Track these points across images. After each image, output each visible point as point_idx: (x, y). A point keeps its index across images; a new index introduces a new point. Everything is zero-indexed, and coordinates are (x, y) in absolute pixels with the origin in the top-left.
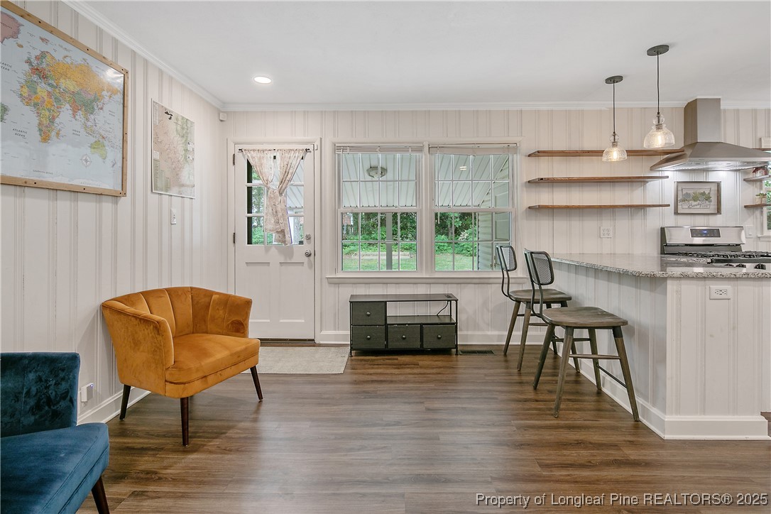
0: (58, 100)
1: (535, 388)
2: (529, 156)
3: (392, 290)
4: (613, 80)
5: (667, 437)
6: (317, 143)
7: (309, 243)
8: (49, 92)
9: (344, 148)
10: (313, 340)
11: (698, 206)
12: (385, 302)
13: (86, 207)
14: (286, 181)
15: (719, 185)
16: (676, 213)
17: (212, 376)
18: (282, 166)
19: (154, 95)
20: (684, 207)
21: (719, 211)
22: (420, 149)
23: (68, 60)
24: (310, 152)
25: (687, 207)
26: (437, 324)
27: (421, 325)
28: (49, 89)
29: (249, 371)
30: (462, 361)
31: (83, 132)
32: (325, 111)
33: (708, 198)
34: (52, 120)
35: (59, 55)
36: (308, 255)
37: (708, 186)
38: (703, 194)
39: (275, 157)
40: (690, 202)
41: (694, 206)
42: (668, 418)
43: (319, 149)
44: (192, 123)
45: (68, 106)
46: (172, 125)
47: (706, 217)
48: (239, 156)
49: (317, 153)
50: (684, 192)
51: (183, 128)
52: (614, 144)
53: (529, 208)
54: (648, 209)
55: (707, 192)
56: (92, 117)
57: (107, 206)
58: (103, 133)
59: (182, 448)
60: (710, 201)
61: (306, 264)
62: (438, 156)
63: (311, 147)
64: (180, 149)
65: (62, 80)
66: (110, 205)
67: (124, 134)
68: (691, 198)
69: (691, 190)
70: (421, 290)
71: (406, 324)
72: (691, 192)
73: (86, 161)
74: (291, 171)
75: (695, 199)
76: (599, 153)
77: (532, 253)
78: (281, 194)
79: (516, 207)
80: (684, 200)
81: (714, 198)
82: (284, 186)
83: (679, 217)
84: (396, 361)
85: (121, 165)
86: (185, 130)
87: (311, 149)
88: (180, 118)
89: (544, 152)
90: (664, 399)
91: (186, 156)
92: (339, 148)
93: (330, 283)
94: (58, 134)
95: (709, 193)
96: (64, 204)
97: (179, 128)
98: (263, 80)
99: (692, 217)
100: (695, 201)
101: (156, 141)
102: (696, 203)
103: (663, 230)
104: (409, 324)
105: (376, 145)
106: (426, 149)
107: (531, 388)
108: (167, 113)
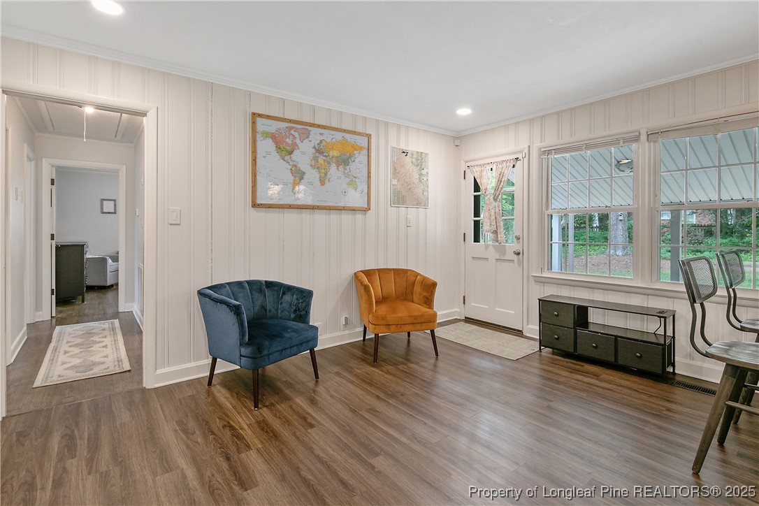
0: (329, 163)
3: (599, 296)
6: (526, 151)
7: (519, 243)
8: (324, 160)
9: (549, 152)
10: (521, 331)
13: (346, 218)
14: (500, 189)
17: (394, 326)
18: (497, 175)
19: (393, 143)
22: (636, 139)
23: (334, 140)
24: (520, 160)
26: (637, 340)
27: (616, 337)
28: (324, 158)
29: (429, 332)
30: (680, 394)
31: (343, 177)
34: (326, 174)
35: (329, 140)
36: (518, 254)
39: (492, 169)
43: (527, 156)
44: (426, 154)
45: (334, 165)
46: (408, 159)
48: (468, 172)
49: (526, 160)
51: (418, 160)
56: (348, 167)
57: (359, 216)
58: (354, 175)
59: (372, 364)
61: (515, 262)
63: (520, 156)
64: (416, 175)
65: (331, 152)
66: (361, 216)
67: (369, 173)
70: (636, 301)
71: (598, 333)
73: (345, 192)
74: (503, 180)
78: (495, 200)
82: (498, 194)
84: (579, 367)
85: (367, 192)
86: (420, 160)
87: (520, 158)
88: (415, 154)
91: (420, 179)
92: (544, 153)
93: (536, 281)
94: (329, 180)
96: (334, 216)
97: (414, 160)
98: (464, 112)
101: (395, 173)
104: (601, 333)
105: (582, 143)
106: (644, 137)
108: (404, 152)
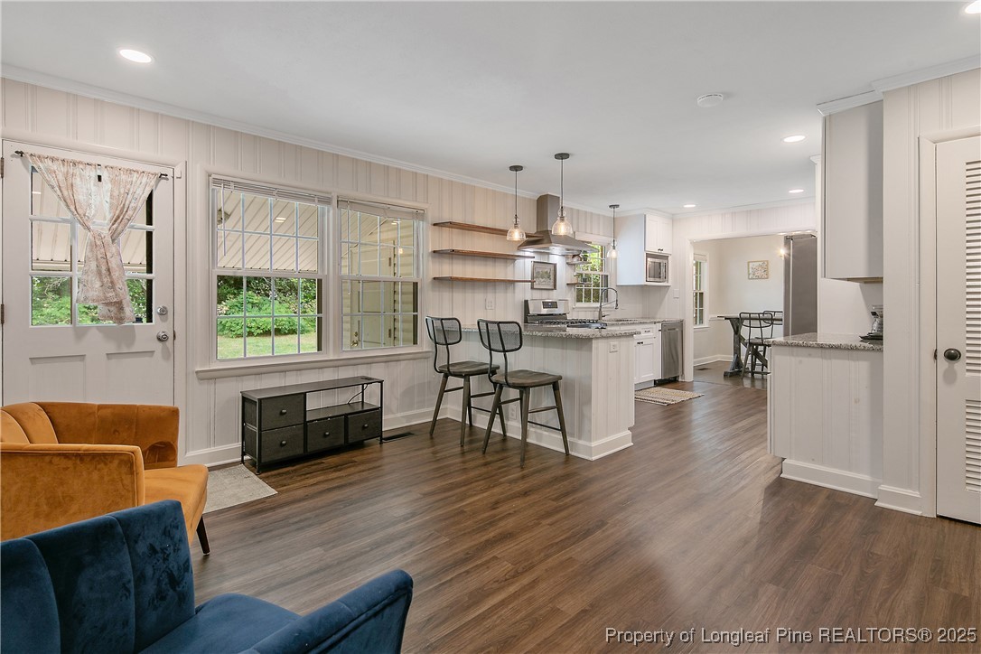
1: (484, 453)
2: (435, 225)
4: (516, 168)
5: (594, 458)
6: (180, 168)
7: (165, 320)
9: (226, 183)
11: (544, 283)
12: (305, 394)
14: (125, 221)
15: (555, 265)
16: (532, 288)
18: (116, 194)
21: (555, 288)
22: (327, 201)
24: (167, 179)
25: (538, 283)
26: (362, 412)
27: (346, 415)
30: (387, 449)
32: (193, 122)
33: (549, 277)
36: (162, 339)
37: (550, 267)
38: (547, 273)
39: (99, 178)
40: (540, 279)
41: (542, 282)
42: (594, 444)
43: (183, 177)
47: (549, 292)
48: (15, 164)
49: (179, 184)
50: (537, 271)
52: (516, 225)
53: (434, 278)
54: (517, 284)
55: (549, 272)
61: (158, 354)
62: (347, 212)
63: (168, 172)
68: (540, 276)
69: (540, 269)
70: (328, 376)
71: (327, 418)
72: (540, 271)
75: (542, 276)
76: (503, 233)
77: (487, 323)
78: (113, 241)
79: (421, 277)
80: (536, 278)
81: (552, 277)
82: (120, 229)
83: (534, 291)
84: (322, 466)
87: (170, 175)
89: (455, 224)
90: (590, 431)
92: (217, 182)
93: (201, 379)
99: (541, 292)
100: (543, 278)
102: (543, 280)
103: (526, 302)
104: (330, 417)
105: (271, 186)
106: (335, 202)
107: (479, 454)
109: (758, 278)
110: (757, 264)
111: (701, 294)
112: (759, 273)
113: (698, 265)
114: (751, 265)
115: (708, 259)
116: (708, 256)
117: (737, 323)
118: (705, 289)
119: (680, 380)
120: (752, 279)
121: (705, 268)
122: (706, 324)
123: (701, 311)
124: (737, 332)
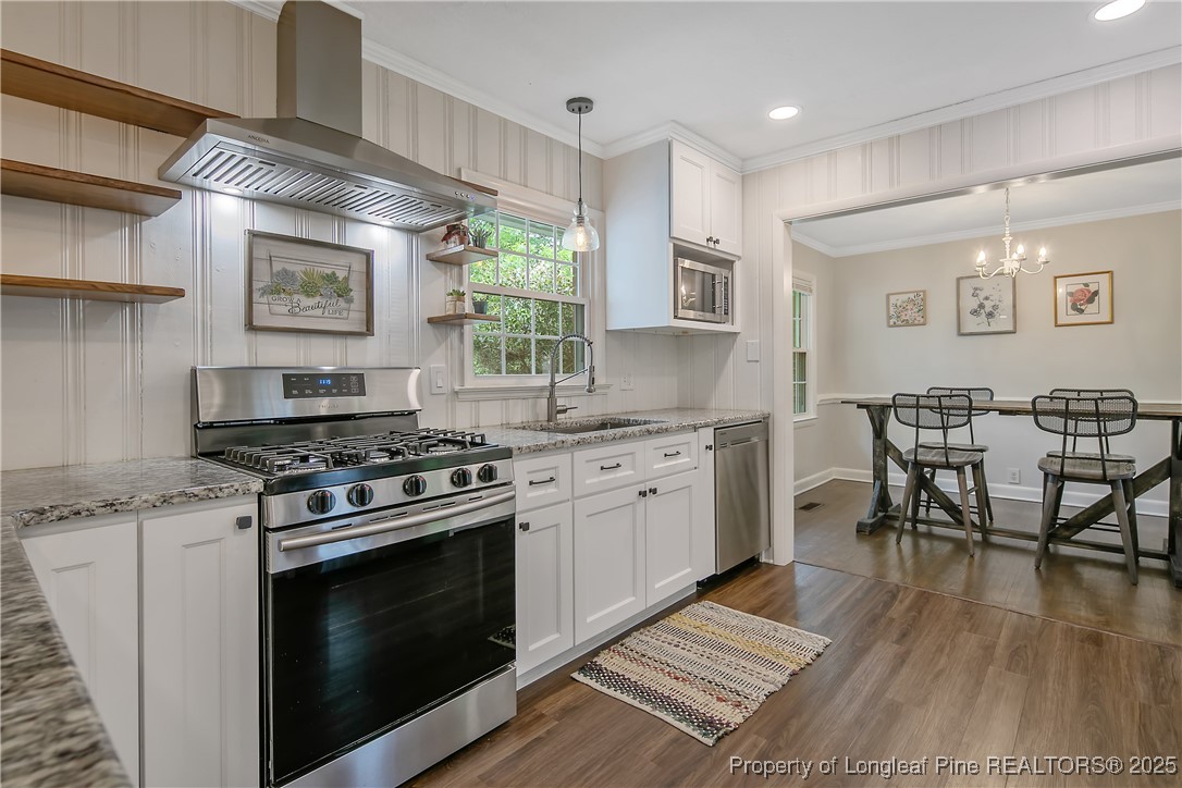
11: (319, 312)
15: (368, 256)
16: (251, 326)
20: (277, 309)
21: (369, 329)
25: (285, 310)
33: (343, 292)
37: (342, 259)
38: (332, 278)
40: (296, 297)
41: (306, 309)
47: (339, 342)
50: (277, 267)
55: (341, 275)
60: (350, 301)
68: (296, 286)
69: (298, 263)
72: (297, 269)
75: (309, 289)
80: (274, 290)
81: (357, 294)
83: (262, 338)
95: (346, 279)
99: (302, 340)
100: (308, 296)
102: (310, 302)
109: (907, 323)
110: (905, 297)
111: (803, 355)
112: (909, 315)
113: (797, 297)
114: (893, 299)
115: (814, 288)
116: (814, 282)
117: (878, 415)
118: (810, 345)
119: (763, 559)
120: (895, 325)
121: (811, 304)
122: (811, 414)
123: (803, 389)
124: (879, 432)
